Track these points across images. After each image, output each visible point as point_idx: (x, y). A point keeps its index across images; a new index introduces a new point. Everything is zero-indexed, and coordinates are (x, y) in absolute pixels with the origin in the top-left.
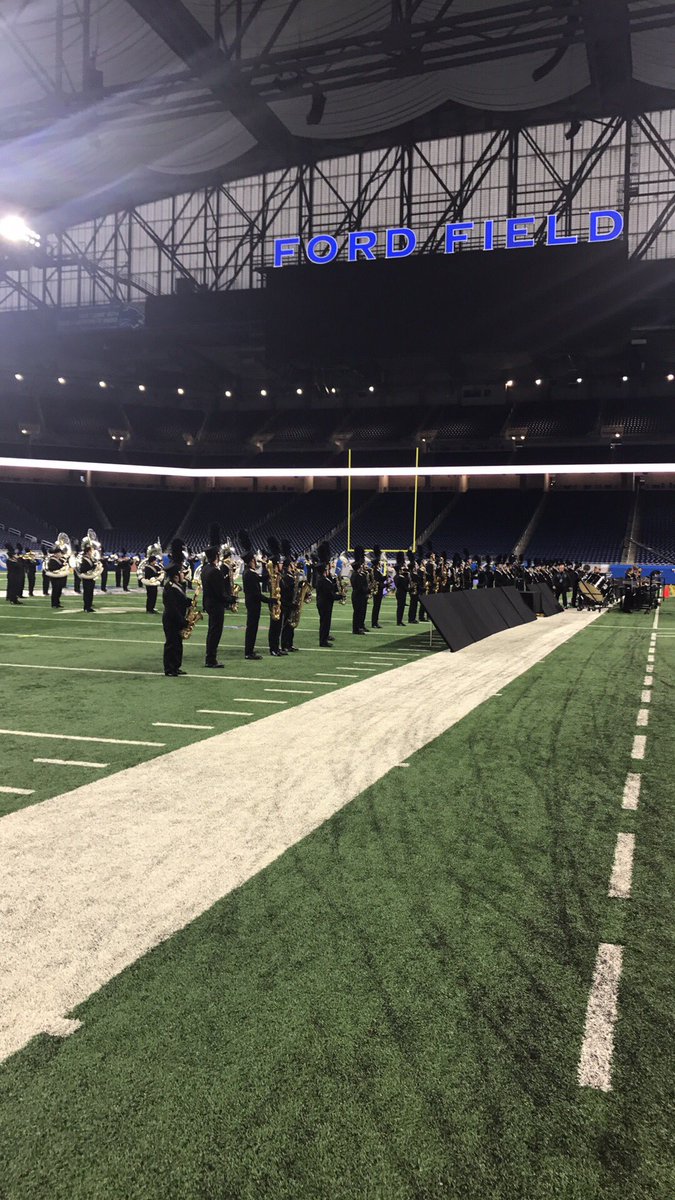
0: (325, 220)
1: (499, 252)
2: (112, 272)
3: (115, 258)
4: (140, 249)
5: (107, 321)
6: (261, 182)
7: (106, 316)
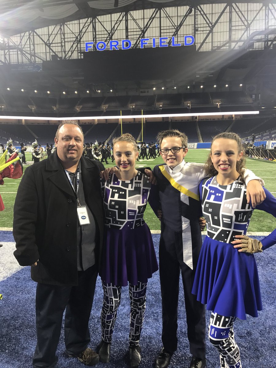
0: (100, 36)
1: (158, 48)
2: (29, 52)
3: (30, 47)
4: (37, 44)
5: (28, 69)
6: (78, 23)
7: (28, 67)
